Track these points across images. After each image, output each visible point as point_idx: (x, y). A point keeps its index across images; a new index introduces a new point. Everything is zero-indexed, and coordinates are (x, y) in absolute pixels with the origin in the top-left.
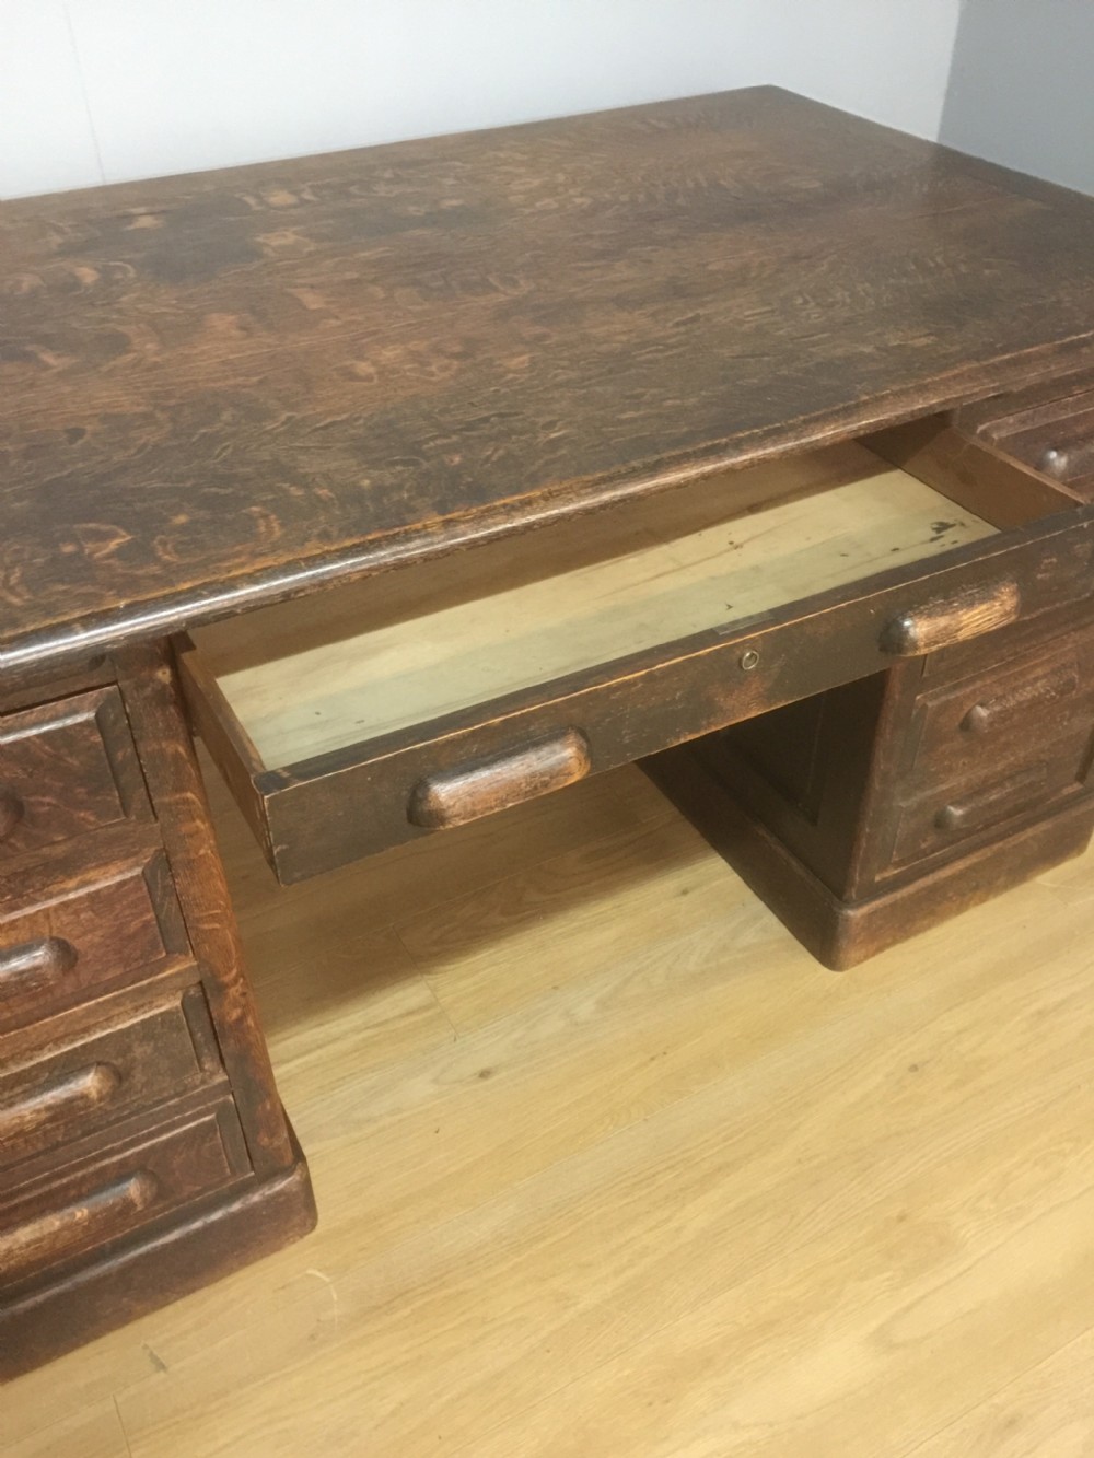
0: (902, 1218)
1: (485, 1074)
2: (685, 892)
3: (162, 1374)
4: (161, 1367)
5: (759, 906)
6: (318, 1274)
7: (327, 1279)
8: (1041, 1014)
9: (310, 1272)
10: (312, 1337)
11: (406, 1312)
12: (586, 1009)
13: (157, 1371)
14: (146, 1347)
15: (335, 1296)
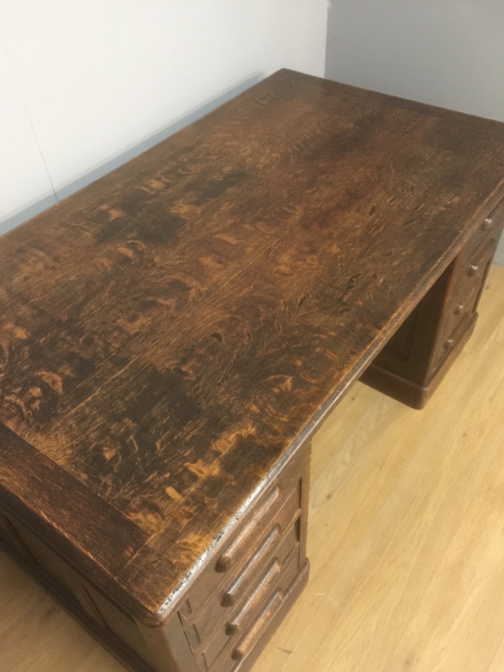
0: (490, 489)
1: (329, 497)
2: (353, 399)
3: (291, 654)
4: (289, 652)
5: (381, 395)
6: (321, 594)
7: (324, 595)
8: (491, 400)
9: (317, 595)
10: (334, 617)
11: (359, 593)
12: (348, 458)
13: (289, 654)
14: (279, 648)
15: (331, 599)
